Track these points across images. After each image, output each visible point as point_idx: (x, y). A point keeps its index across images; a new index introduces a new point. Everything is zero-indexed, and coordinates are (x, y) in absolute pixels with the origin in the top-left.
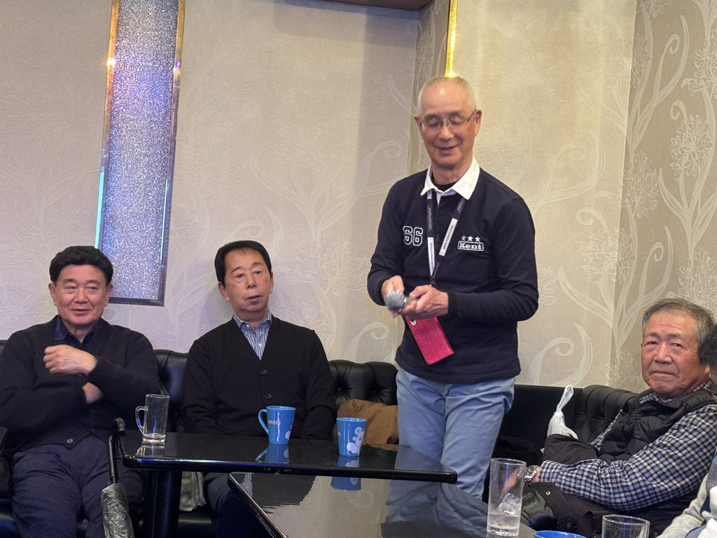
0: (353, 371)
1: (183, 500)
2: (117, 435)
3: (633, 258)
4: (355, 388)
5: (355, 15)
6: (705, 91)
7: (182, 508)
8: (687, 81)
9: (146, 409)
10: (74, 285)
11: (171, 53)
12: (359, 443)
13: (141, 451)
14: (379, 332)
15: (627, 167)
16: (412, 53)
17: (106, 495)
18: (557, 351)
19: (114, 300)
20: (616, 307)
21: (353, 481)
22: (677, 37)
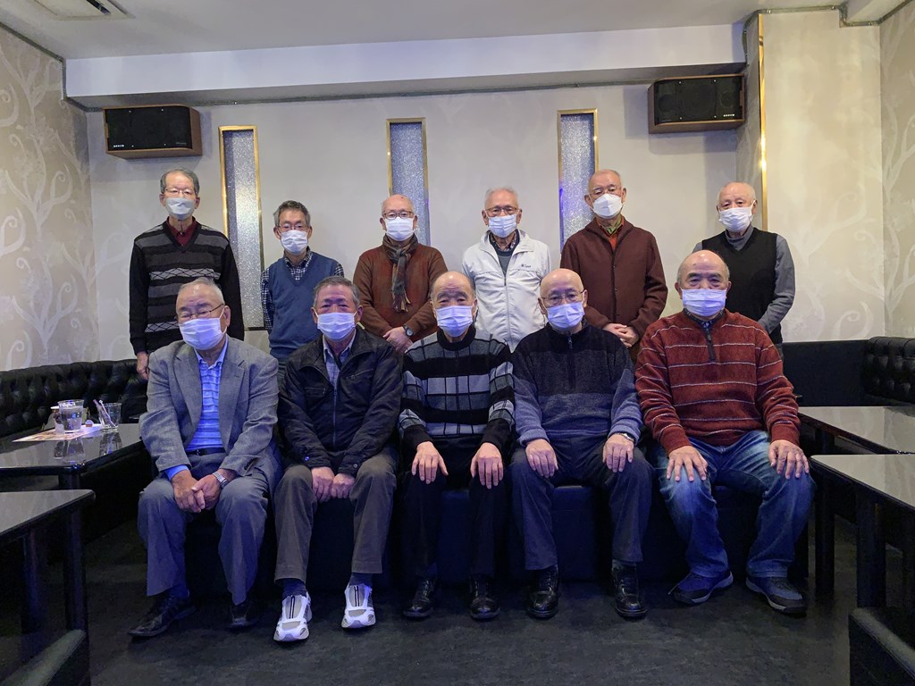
3: (897, 256)
5: (697, 138)
15: (885, 202)
16: (733, 154)
18: (849, 319)
20: (886, 288)
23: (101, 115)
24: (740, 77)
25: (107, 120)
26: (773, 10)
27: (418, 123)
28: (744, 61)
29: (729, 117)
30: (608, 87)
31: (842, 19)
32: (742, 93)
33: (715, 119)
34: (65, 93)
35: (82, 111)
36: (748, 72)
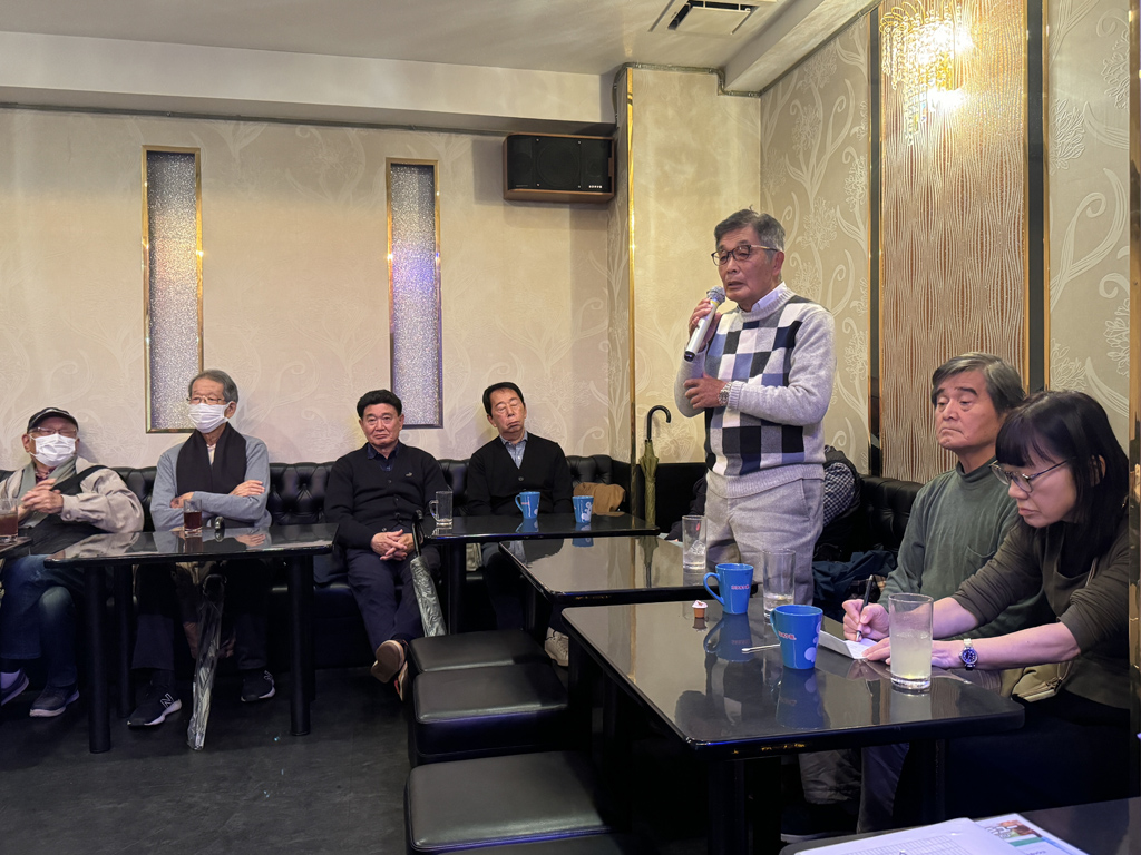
0: (582, 462)
1: (469, 563)
2: (417, 522)
4: (585, 474)
5: (562, 210)
6: (813, 244)
7: (468, 569)
8: (800, 239)
9: (436, 502)
10: (373, 418)
11: (434, 248)
12: (589, 513)
13: (436, 532)
14: (598, 433)
16: (605, 234)
17: (413, 565)
19: (406, 427)
21: (588, 540)
22: (790, 208)
24: (610, 141)
26: (643, 65)
27: (189, 156)
28: (613, 122)
29: (596, 189)
30: (453, 135)
31: (720, 85)
32: (611, 160)
33: (580, 190)
36: (618, 136)
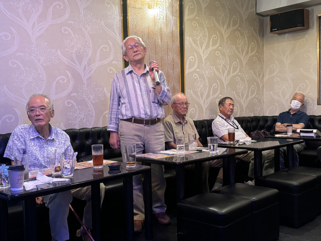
23: (269, 18)
25: (271, 20)
34: (256, 12)
35: (262, 17)
